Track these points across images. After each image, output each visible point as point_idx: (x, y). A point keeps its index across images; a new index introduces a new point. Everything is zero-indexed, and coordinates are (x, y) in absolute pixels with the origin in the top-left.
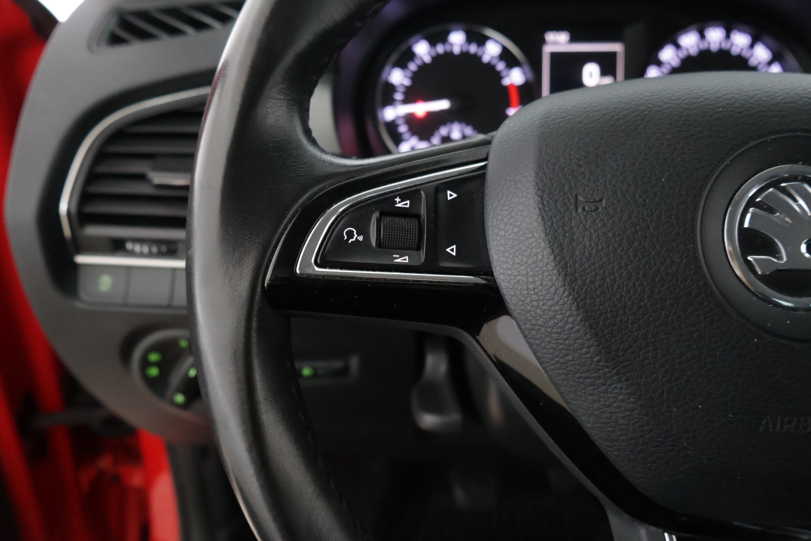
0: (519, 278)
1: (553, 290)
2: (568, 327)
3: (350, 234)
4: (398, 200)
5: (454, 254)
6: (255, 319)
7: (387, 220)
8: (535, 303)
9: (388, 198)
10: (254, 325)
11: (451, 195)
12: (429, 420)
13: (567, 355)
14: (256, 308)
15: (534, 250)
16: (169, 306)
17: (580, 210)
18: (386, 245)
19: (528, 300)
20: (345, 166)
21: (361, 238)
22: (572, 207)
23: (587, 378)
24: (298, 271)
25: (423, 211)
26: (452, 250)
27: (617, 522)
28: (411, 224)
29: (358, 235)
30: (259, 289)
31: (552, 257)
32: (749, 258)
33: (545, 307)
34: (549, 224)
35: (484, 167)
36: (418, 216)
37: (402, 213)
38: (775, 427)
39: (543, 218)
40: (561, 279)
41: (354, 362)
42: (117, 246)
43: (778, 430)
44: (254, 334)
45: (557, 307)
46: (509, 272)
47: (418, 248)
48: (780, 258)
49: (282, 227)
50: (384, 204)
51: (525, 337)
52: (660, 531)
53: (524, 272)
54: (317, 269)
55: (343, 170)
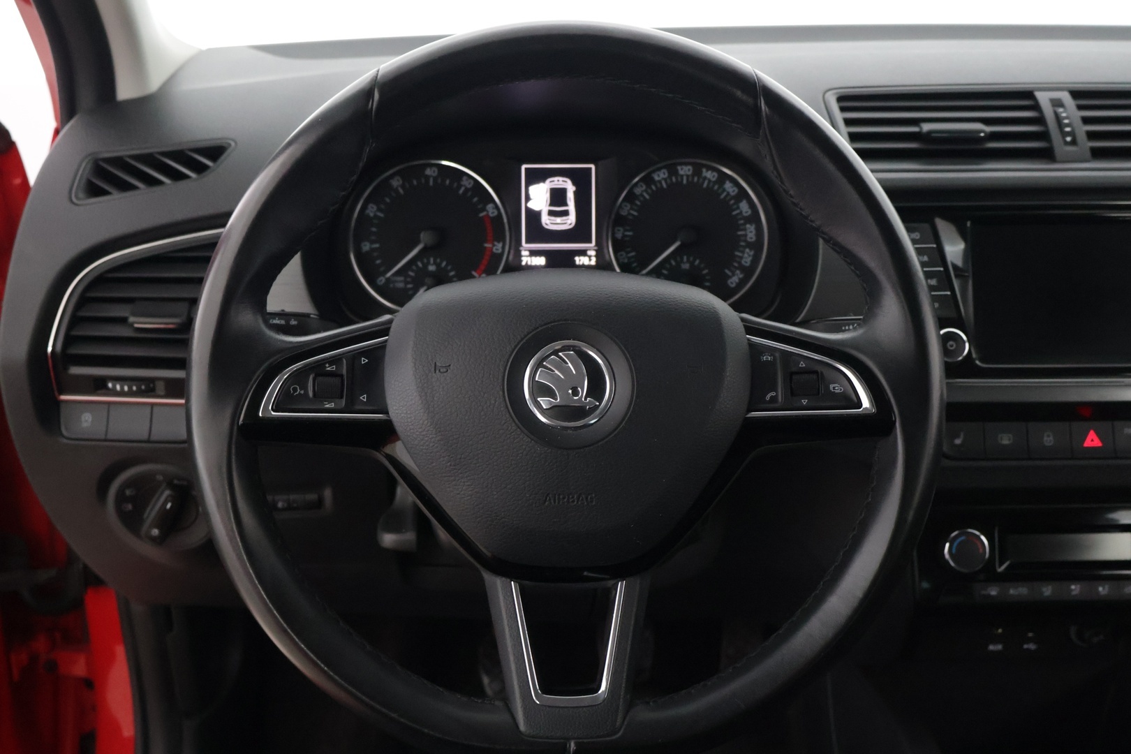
0: (402, 415)
1: (421, 422)
2: (431, 445)
3: (295, 390)
4: (327, 365)
5: (365, 400)
6: (233, 447)
7: (320, 379)
8: (412, 431)
9: (320, 364)
10: (233, 451)
11: (364, 361)
12: (388, 539)
13: (432, 463)
14: (234, 440)
15: (410, 397)
16: (148, 441)
17: (437, 371)
18: (320, 395)
19: (408, 429)
20: (291, 342)
21: (302, 392)
22: (433, 369)
23: (445, 477)
24: (260, 415)
25: (344, 372)
26: (364, 398)
27: (488, 577)
28: (336, 380)
29: (301, 389)
30: (235, 427)
31: (420, 402)
32: (539, 399)
33: (418, 433)
34: (419, 380)
35: (386, 341)
36: (342, 376)
37: (331, 374)
38: (555, 502)
39: (415, 377)
40: (426, 415)
41: (328, 494)
42: (98, 385)
43: (557, 503)
44: (234, 457)
45: (424, 433)
46: (397, 412)
47: (342, 397)
48: (556, 399)
49: (249, 387)
50: (318, 368)
51: (409, 452)
52: (509, 580)
53: (405, 412)
54: (273, 413)
55: (291, 345)
